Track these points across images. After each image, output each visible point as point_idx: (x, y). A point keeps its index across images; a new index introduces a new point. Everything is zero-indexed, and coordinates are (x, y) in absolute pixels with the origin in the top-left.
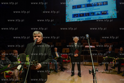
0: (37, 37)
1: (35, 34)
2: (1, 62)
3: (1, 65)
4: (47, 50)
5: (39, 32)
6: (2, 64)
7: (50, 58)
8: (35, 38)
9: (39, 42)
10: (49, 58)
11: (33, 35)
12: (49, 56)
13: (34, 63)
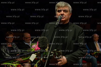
0: (62, 12)
1: (59, 7)
2: (7, 50)
3: (7, 55)
4: (77, 35)
5: (66, 3)
6: (8, 53)
7: (82, 49)
8: (58, 13)
9: (65, 21)
10: (80, 50)
11: (56, 8)
12: (80, 46)
13: (55, 54)
